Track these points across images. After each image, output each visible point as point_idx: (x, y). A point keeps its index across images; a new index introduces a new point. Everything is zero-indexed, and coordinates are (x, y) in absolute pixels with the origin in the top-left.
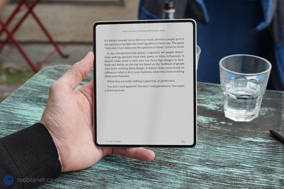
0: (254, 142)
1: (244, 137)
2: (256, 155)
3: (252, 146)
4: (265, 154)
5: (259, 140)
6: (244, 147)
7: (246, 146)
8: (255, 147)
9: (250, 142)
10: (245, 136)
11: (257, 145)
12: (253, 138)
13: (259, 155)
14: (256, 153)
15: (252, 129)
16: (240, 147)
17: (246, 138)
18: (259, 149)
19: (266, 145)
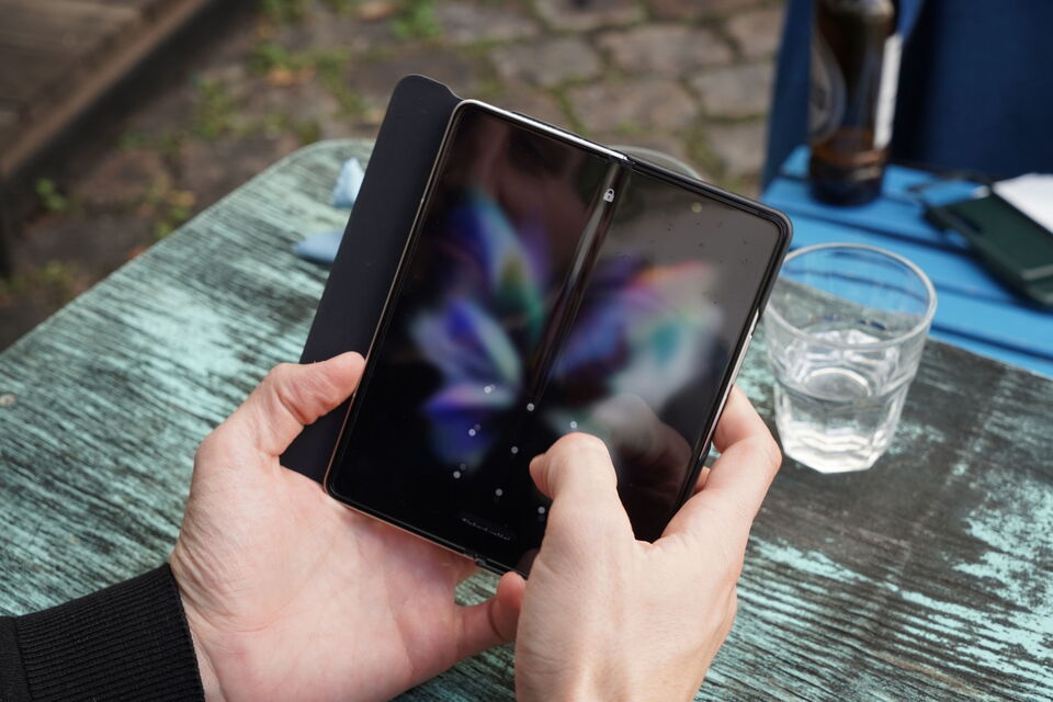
0: (793, 569)
1: (774, 542)
2: (767, 633)
3: (775, 590)
4: (799, 635)
5: (817, 565)
6: (749, 590)
7: (757, 587)
8: (785, 593)
9: (782, 569)
10: (779, 540)
11: (798, 588)
12: (800, 554)
13: (774, 636)
14: (769, 623)
15: (821, 512)
17: (781, 546)
18: (789, 609)
19: (825, 592)
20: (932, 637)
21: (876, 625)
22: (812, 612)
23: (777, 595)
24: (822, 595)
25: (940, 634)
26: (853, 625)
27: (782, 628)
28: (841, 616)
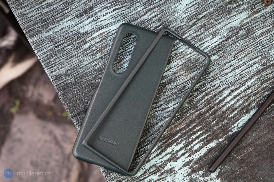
2: (220, 86)
4: (214, 96)
7: (241, 96)
11: (236, 109)
13: (217, 88)
16: (242, 89)
18: (228, 100)
19: (230, 116)
20: (194, 137)
21: (207, 123)
22: (223, 106)
23: (235, 100)
24: (229, 115)
25: (194, 140)
26: (211, 115)
27: (220, 92)
28: (217, 114)
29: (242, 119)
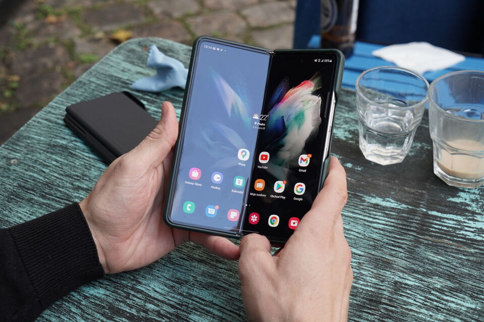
0: (381, 206)
1: (370, 196)
2: (376, 233)
3: (375, 215)
4: (390, 232)
5: (390, 204)
6: (364, 216)
7: (367, 215)
8: (380, 216)
9: (376, 206)
10: (372, 194)
11: (384, 213)
12: (382, 200)
13: (380, 234)
14: (376, 229)
15: (386, 182)
16: (358, 216)
17: (373, 197)
18: (383, 222)
19: (396, 214)
20: (445, 228)
21: (421, 226)
22: (393, 223)
23: (377, 217)
24: (395, 215)
25: (448, 227)
26: (411, 227)
27: (382, 230)
28: (405, 223)
29: (388, 206)
